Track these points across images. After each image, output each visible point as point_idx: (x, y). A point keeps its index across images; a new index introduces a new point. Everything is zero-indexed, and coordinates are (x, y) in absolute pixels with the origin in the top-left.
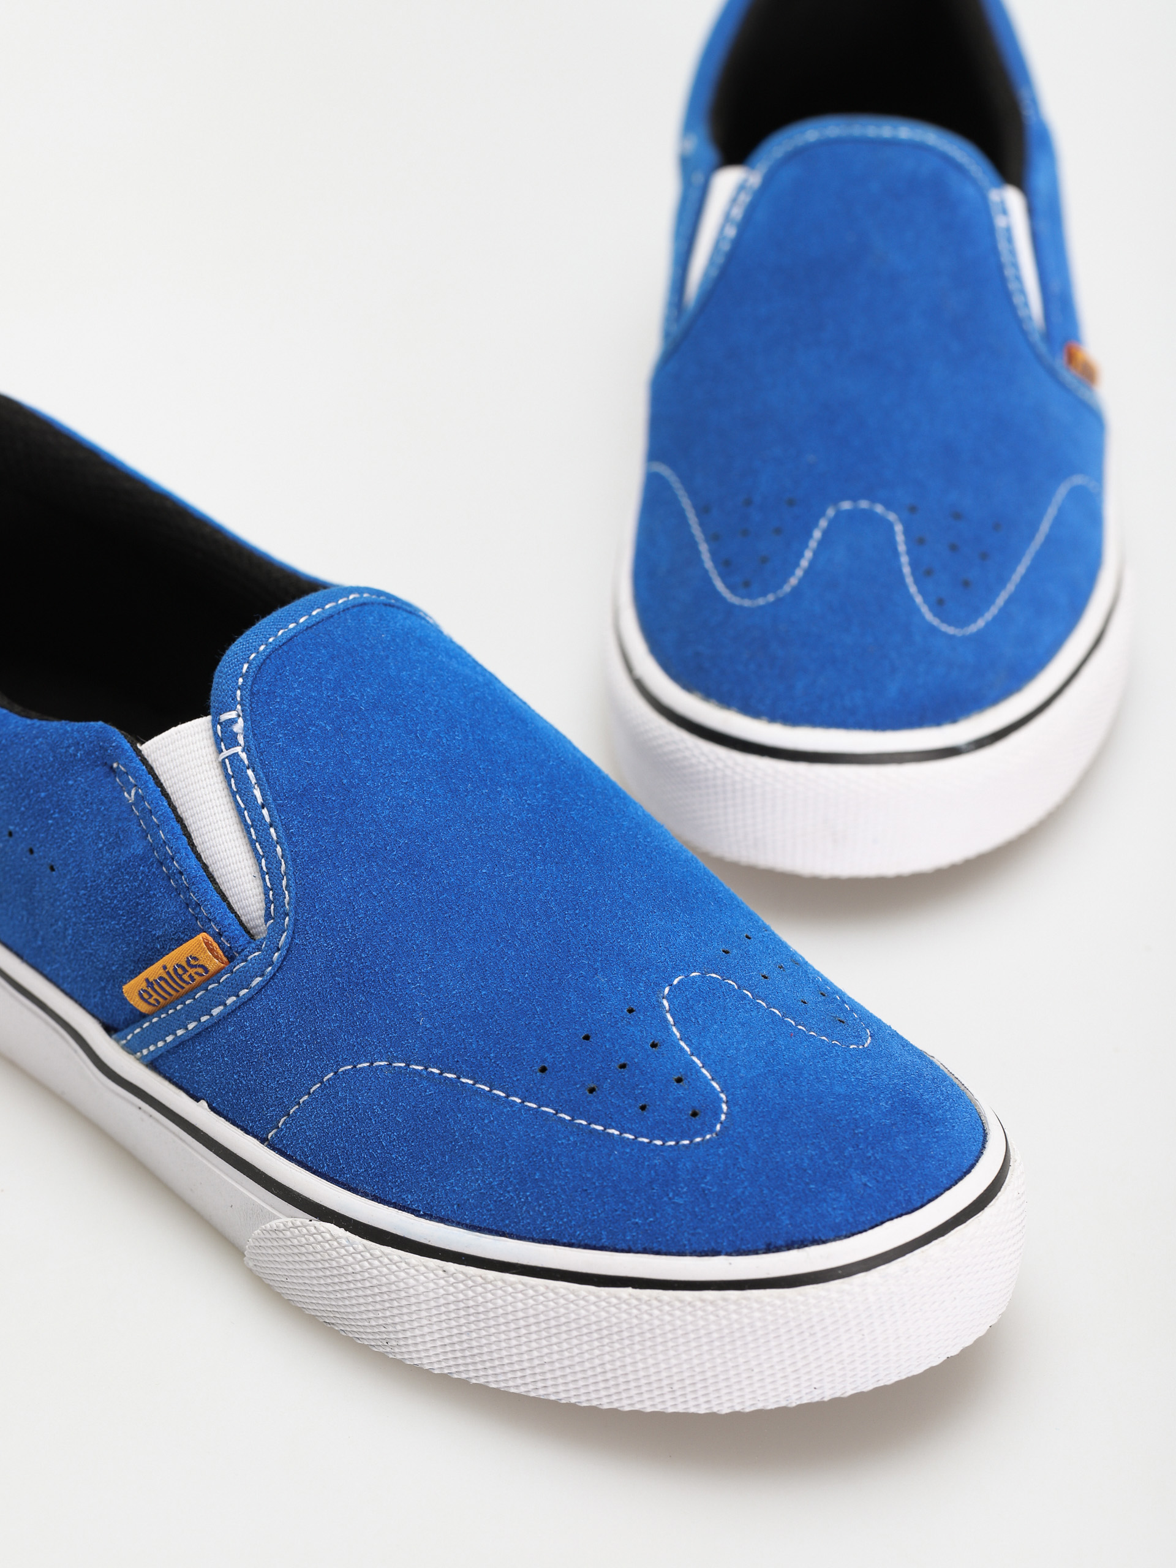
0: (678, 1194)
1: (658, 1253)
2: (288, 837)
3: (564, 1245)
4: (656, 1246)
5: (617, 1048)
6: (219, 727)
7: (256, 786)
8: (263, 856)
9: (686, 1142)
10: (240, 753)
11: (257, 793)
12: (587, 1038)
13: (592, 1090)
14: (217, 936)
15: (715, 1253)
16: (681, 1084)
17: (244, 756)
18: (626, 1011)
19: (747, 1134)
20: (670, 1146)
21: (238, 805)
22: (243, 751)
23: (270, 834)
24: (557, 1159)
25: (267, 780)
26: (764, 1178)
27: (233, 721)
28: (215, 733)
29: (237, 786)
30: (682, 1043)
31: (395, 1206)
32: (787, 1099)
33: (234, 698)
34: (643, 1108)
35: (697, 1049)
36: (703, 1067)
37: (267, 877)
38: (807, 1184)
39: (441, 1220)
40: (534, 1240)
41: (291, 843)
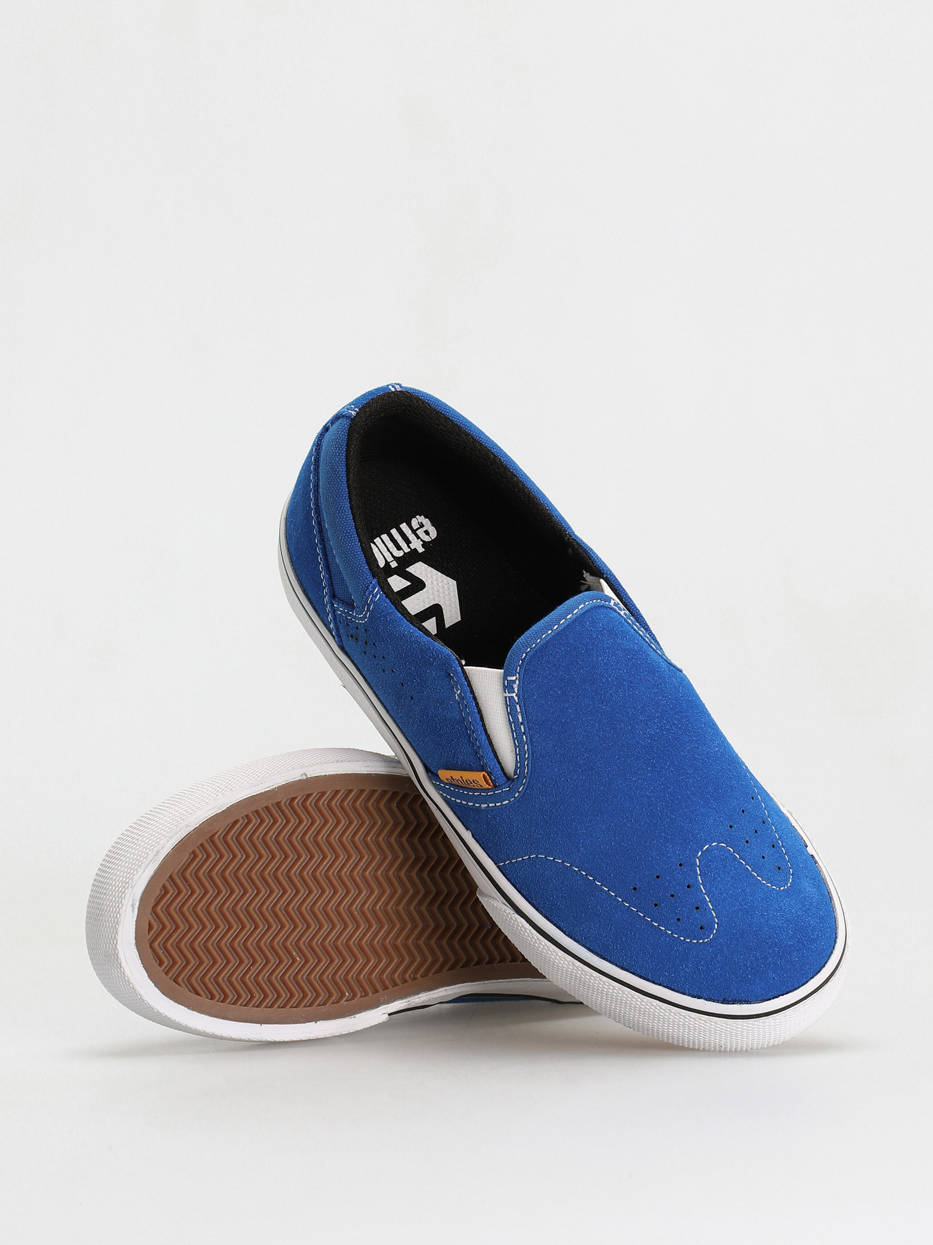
0: (687, 967)
1: (673, 990)
2: (531, 742)
3: (631, 972)
4: (673, 987)
5: (671, 886)
6: (506, 681)
7: (520, 714)
8: (518, 746)
9: (695, 941)
10: (515, 696)
11: (520, 717)
12: (658, 877)
13: (656, 905)
14: (490, 774)
15: (699, 998)
16: (698, 910)
17: (516, 698)
18: (678, 865)
19: (724, 943)
20: (688, 942)
21: (509, 720)
22: (516, 695)
23: (523, 738)
24: (634, 934)
25: (526, 712)
26: (728, 968)
27: (514, 682)
28: (504, 684)
29: (511, 712)
30: (702, 886)
31: (555, 925)
32: (746, 927)
33: (516, 671)
34: (678, 920)
35: (709, 891)
36: (709, 902)
37: (518, 756)
38: (747, 975)
39: (575, 940)
40: (617, 966)
41: (532, 745)
